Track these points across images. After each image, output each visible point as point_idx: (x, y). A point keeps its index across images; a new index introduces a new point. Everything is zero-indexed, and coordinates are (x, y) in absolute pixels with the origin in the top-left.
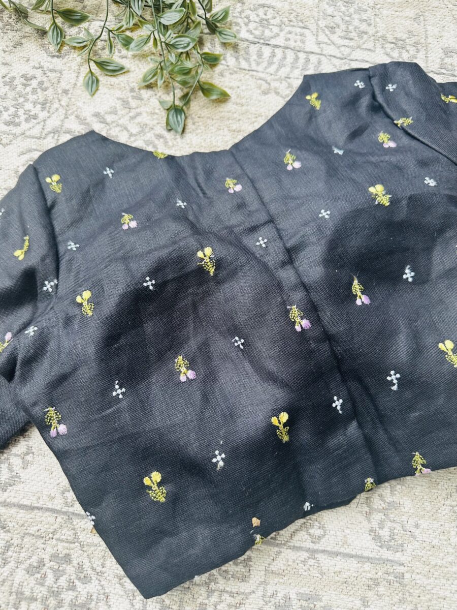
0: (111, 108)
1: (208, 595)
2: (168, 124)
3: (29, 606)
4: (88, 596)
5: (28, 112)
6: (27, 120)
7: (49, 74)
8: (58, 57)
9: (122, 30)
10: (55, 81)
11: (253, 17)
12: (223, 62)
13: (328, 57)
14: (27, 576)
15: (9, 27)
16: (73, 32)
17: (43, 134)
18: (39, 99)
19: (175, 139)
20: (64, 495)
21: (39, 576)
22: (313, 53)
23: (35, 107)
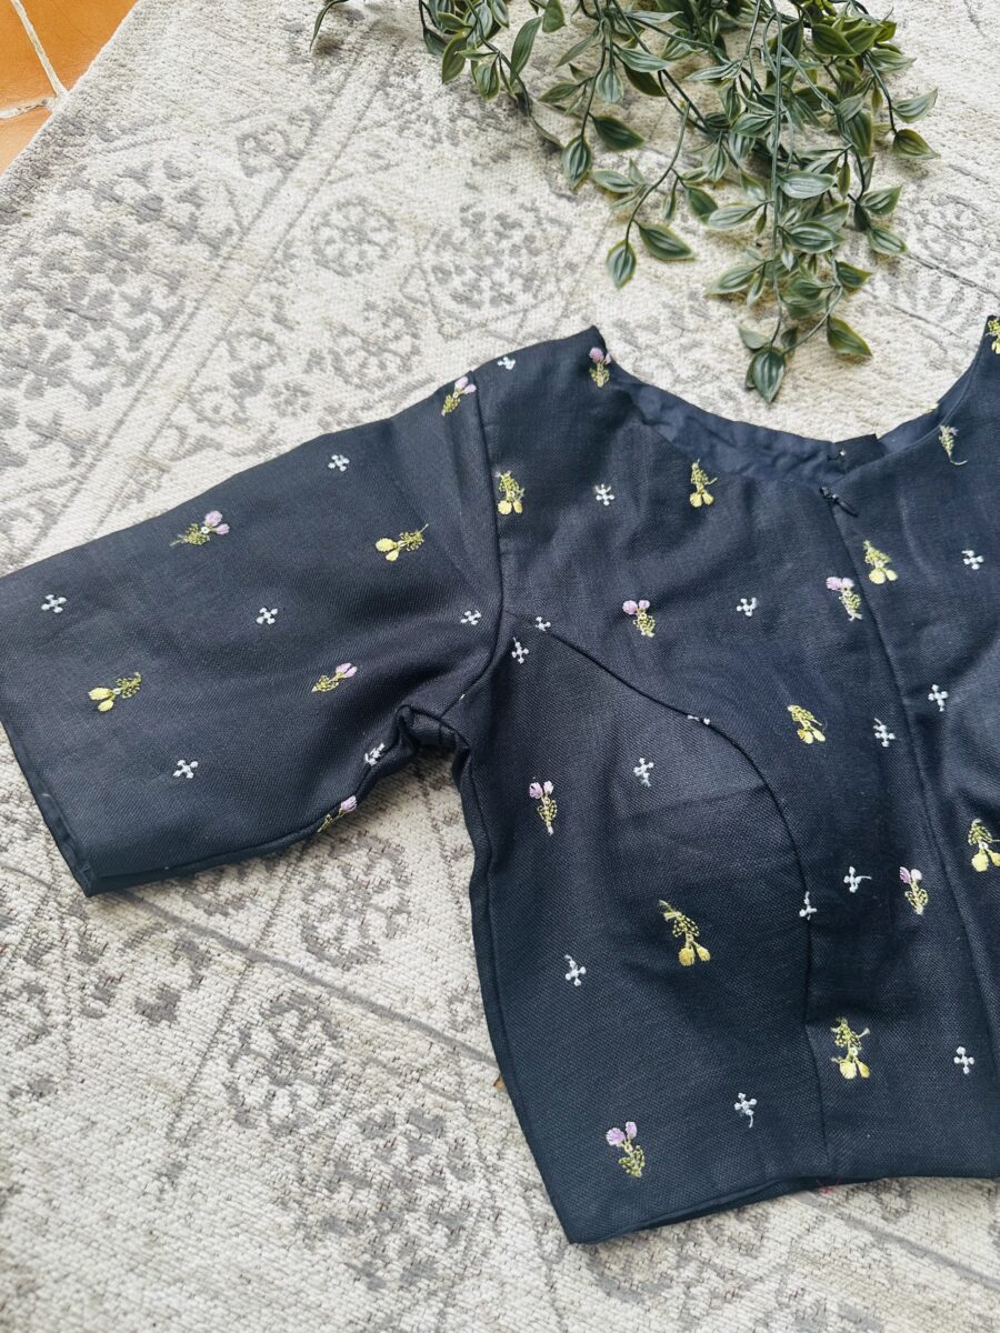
0: (649, 319)
1: (678, 1262)
2: (751, 375)
3: (355, 1193)
4: (463, 1204)
6: (494, 301)
7: (547, 225)
8: (569, 198)
9: (698, 180)
10: (555, 241)
11: (934, 216)
12: (867, 287)
14: (361, 1137)
15: (493, 121)
16: (606, 160)
17: (520, 336)
18: (520, 267)
19: (756, 408)
20: (452, 1006)
21: (381, 1143)
23: (512, 280)
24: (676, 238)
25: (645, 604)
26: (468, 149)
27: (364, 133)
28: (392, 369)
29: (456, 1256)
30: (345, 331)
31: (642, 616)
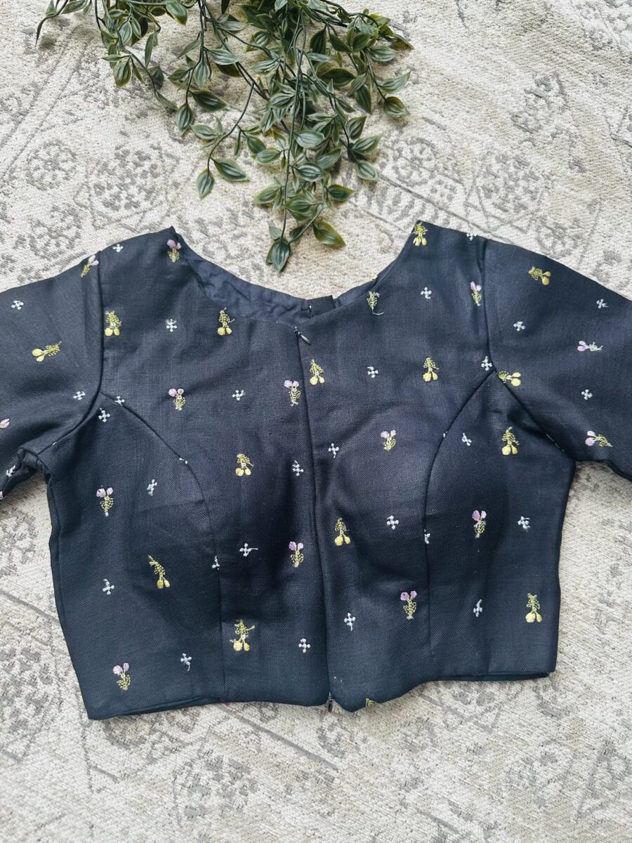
0: (217, 218)
1: (150, 732)
2: (269, 256)
4: (45, 695)
5: (130, 197)
6: (127, 206)
7: (165, 158)
8: (180, 142)
9: (256, 131)
10: (169, 168)
11: (406, 152)
12: (352, 200)
13: (471, 225)
15: (139, 92)
16: (203, 118)
17: (139, 227)
18: (146, 184)
19: (272, 275)
21: (8, 663)
22: (455, 215)
23: (139, 193)
24: (239, 169)
25: (181, 391)
26: (124, 109)
27: (64, 99)
28: (63, 247)
29: (38, 720)
30: (39, 224)
31: (180, 398)
